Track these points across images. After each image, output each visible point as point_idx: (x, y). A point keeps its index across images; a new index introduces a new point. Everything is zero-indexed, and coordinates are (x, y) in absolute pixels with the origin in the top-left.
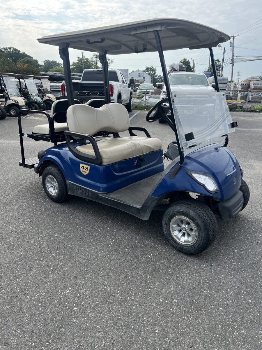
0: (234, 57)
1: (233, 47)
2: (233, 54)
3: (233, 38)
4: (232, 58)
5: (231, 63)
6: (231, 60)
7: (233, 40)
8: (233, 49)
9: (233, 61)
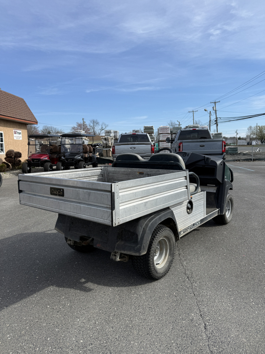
0: (218, 119)
1: (216, 111)
2: (216, 116)
3: (215, 104)
4: (215, 120)
5: (215, 124)
6: (215, 121)
7: (215, 105)
8: (216, 112)
9: (217, 122)
